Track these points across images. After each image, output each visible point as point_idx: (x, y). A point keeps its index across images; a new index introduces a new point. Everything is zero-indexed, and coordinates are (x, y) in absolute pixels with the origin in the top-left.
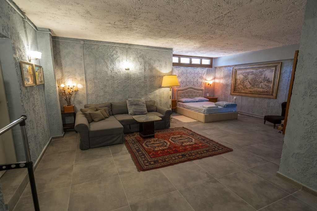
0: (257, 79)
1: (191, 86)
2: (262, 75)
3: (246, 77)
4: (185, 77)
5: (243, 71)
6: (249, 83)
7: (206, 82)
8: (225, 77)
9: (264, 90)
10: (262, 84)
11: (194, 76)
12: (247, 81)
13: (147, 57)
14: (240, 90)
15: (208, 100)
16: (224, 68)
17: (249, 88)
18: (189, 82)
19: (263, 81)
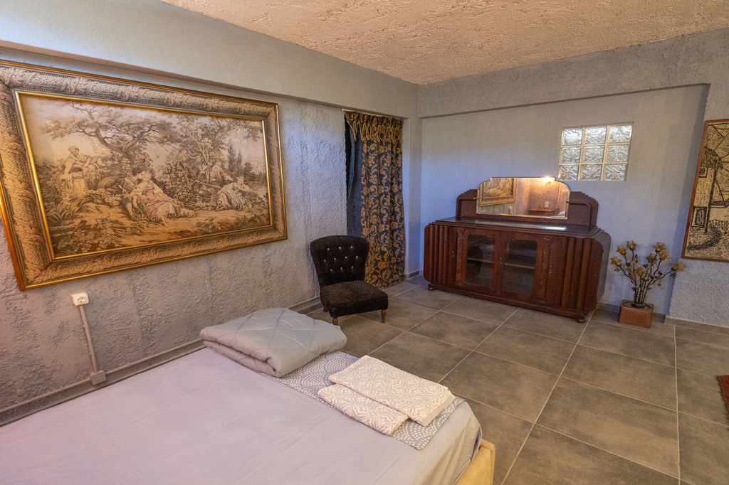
0: (203, 169)
2: (216, 146)
3: (128, 156)
6: (158, 190)
9: (242, 214)
10: (228, 188)
12: (145, 176)
17: (170, 216)
19: (228, 177)
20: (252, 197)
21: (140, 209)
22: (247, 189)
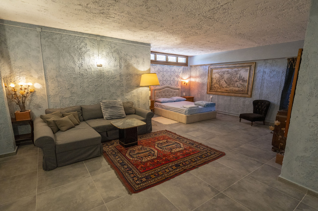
0: (233, 79)
1: (168, 85)
2: (237, 74)
3: (222, 77)
4: (161, 76)
5: (219, 70)
6: (225, 82)
7: (183, 80)
8: (201, 76)
9: (240, 89)
10: (237, 83)
11: (171, 75)
12: (223, 80)
13: (123, 52)
14: (216, 89)
15: (186, 99)
16: (199, 67)
17: (225, 87)
18: (165, 81)
19: (238, 80)
20: (243, 85)
21: (221, 85)
22: (242, 83)
